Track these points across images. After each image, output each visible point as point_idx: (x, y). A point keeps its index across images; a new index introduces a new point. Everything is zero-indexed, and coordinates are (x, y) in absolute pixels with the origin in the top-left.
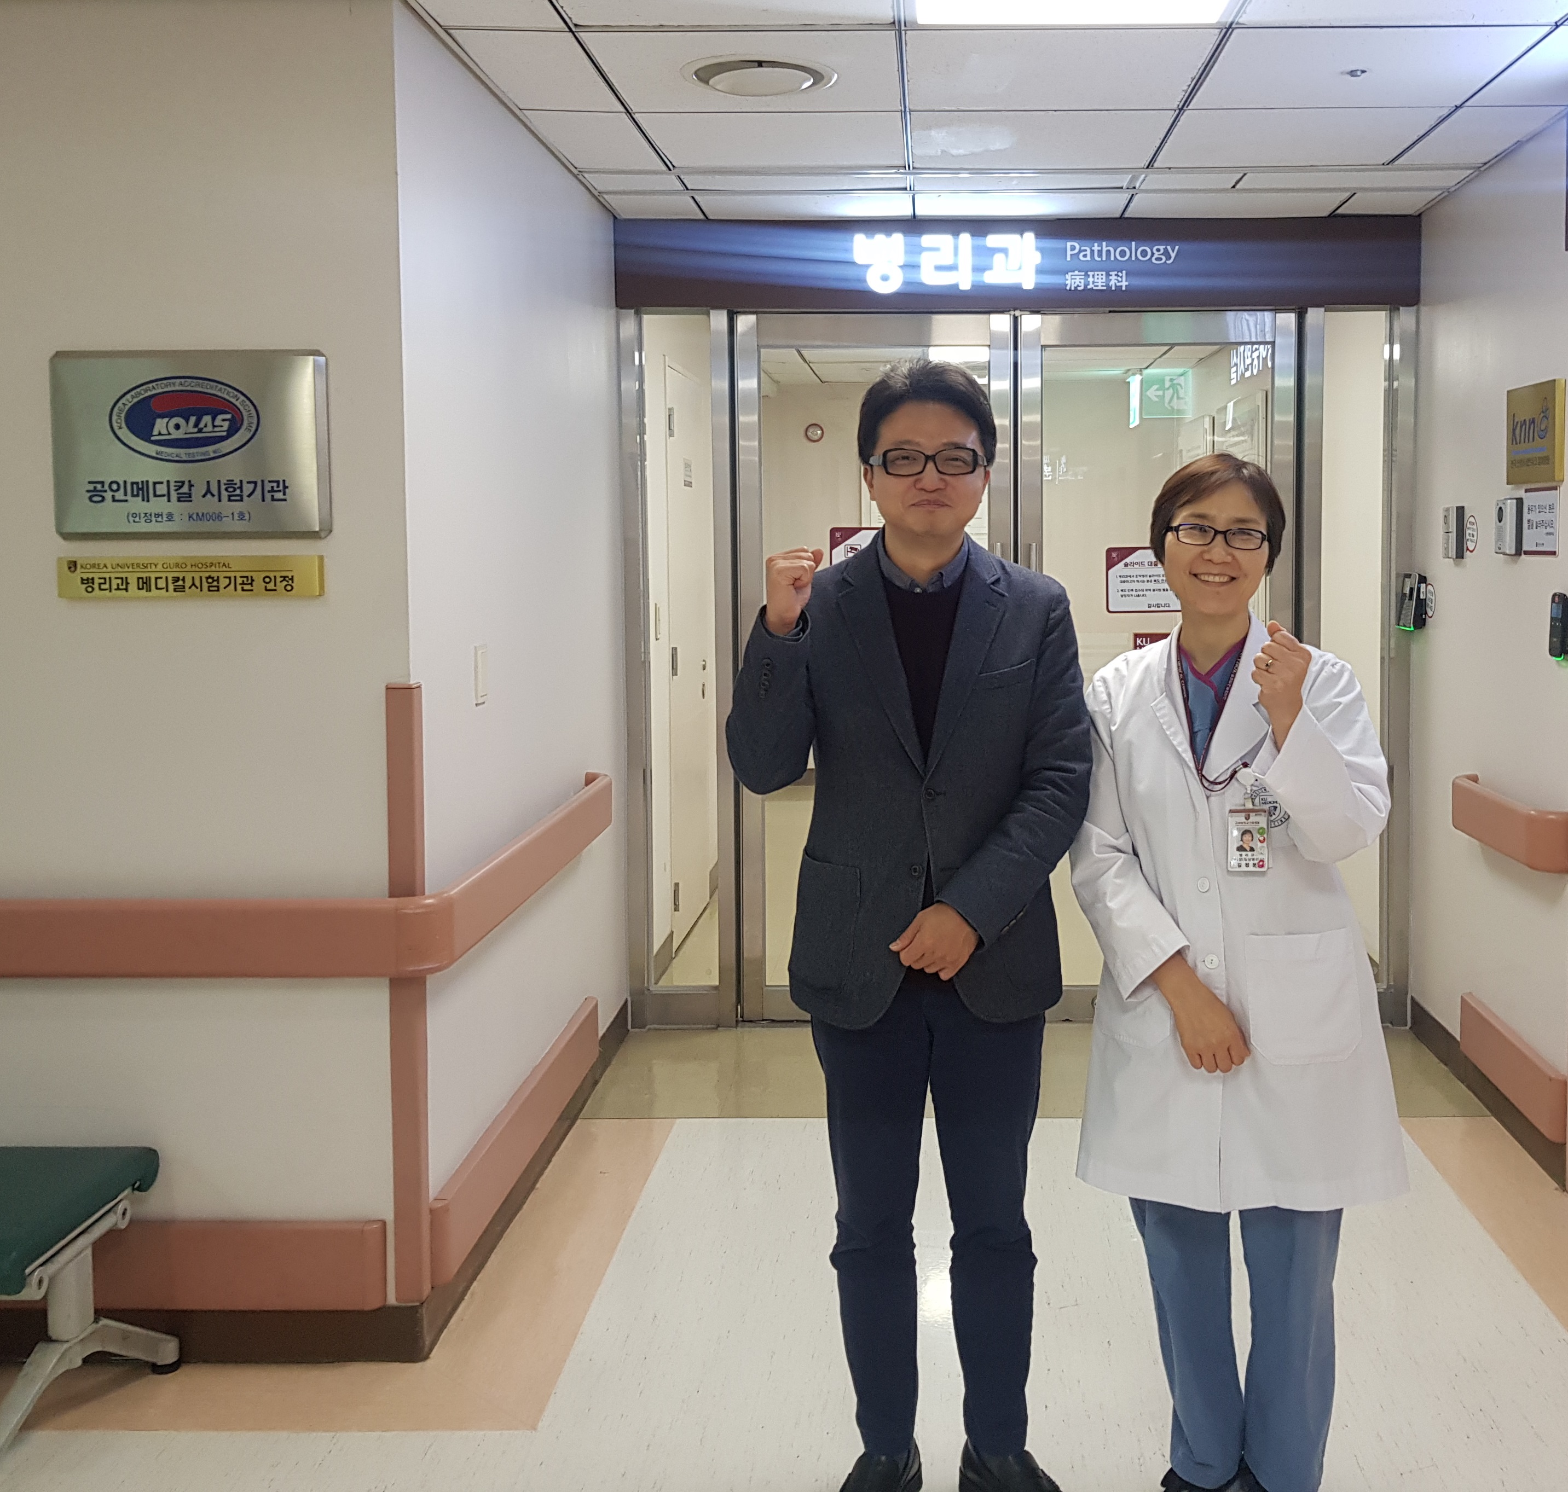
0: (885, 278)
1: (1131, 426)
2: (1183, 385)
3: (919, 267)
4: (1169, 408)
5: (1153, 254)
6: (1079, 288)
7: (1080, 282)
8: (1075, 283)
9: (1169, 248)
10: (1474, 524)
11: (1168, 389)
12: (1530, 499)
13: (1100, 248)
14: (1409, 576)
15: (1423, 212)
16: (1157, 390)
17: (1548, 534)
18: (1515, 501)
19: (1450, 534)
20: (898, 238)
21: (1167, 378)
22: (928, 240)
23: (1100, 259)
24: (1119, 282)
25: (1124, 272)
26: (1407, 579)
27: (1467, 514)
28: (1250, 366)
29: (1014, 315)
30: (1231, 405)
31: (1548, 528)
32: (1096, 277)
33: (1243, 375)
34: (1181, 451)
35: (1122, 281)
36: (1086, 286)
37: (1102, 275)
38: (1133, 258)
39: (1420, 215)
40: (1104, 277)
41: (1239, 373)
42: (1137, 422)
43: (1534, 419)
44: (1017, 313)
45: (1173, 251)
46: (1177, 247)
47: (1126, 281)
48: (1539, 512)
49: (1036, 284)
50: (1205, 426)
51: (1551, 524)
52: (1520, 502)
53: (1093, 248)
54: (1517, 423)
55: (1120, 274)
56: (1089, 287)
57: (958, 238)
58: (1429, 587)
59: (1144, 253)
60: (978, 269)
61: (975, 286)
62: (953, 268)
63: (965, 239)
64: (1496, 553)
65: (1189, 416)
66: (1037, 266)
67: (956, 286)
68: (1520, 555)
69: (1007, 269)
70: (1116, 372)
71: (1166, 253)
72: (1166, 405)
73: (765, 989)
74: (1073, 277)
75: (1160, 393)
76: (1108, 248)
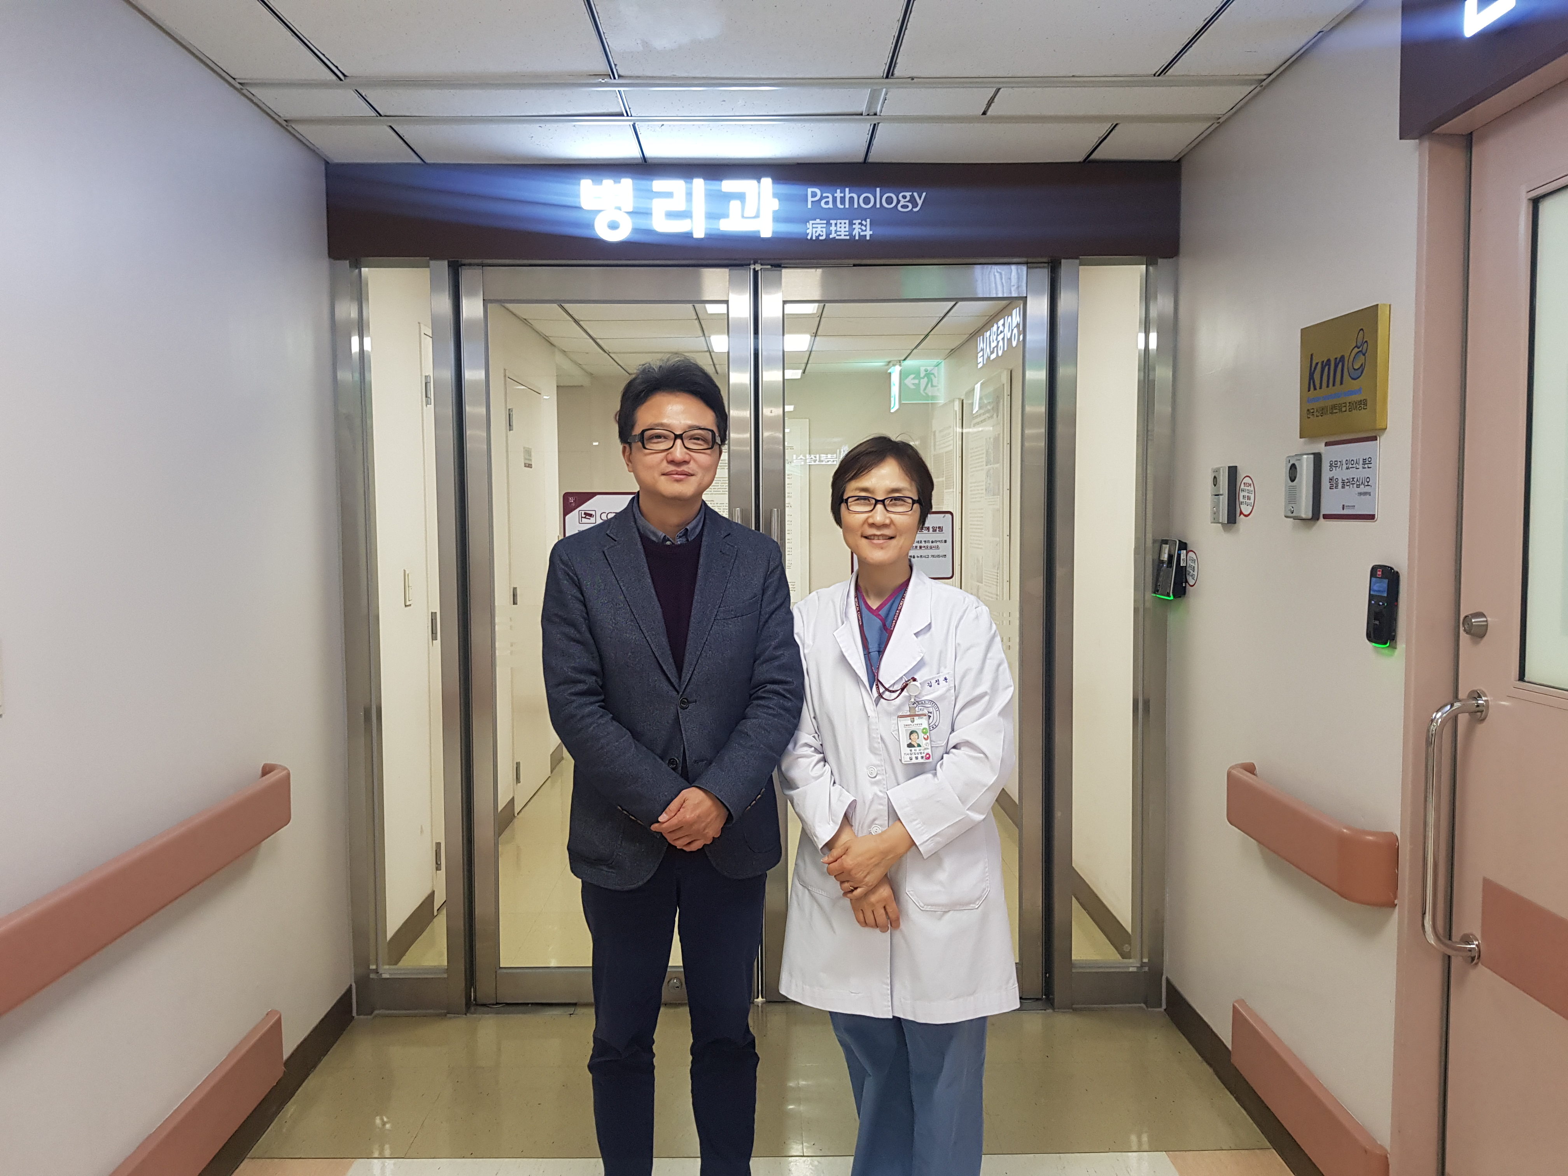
0: (613, 226)
1: (892, 411)
2: (936, 374)
3: (651, 214)
4: (924, 394)
5: (898, 202)
6: (821, 238)
7: (822, 231)
8: (816, 232)
9: (915, 194)
10: (1250, 485)
11: (923, 378)
12: (1330, 454)
13: (842, 195)
14: (1165, 542)
15: (1183, 156)
16: (914, 378)
17: (1360, 494)
18: (1312, 456)
19: (1221, 497)
20: (627, 183)
21: (922, 369)
22: (660, 184)
23: (843, 207)
24: (863, 231)
25: (868, 220)
26: (1164, 546)
27: (1241, 474)
28: (995, 349)
29: (754, 269)
30: (978, 386)
31: (1362, 486)
32: (839, 225)
33: (989, 357)
34: (935, 432)
35: (866, 230)
36: (828, 235)
37: (845, 223)
38: (878, 206)
39: (1179, 161)
40: (847, 225)
41: (985, 356)
42: (897, 407)
43: (1343, 357)
44: (758, 267)
45: (920, 198)
46: (924, 194)
47: (870, 230)
48: (1347, 468)
49: (773, 232)
50: (955, 409)
51: (1367, 482)
52: (1318, 458)
53: (835, 195)
54: (1317, 364)
55: (864, 222)
56: (831, 236)
57: (691, 183)
58: (1191, 554)
59: (889, 200)
60: (711, 216)
61: (709, 237)
62: (686, 215)
63: (699, 183)
64: (1286, 517)
65: (941, 401)
66: (775, 212)
67: (688, 235)
68: (1318, 519)
69: (743, 217)
70: (878, 364)
71: (913, 200)
72: (922, 392)
73: (499, 971)
74: (814, 226)
75: (916, 381)
76: (852, 195)
